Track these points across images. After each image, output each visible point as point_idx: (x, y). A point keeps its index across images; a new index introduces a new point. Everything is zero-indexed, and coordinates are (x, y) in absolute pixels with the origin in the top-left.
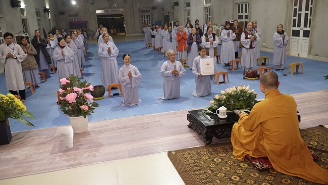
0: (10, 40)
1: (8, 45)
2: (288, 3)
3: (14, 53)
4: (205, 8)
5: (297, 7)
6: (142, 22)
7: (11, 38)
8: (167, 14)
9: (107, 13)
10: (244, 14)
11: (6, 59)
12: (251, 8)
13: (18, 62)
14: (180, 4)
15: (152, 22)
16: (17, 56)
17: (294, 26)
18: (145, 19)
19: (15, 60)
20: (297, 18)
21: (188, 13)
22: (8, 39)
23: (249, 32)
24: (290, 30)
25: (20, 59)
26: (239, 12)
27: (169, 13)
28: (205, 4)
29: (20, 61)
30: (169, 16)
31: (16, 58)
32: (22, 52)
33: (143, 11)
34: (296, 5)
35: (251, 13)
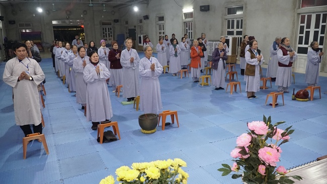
0: (22, 53)
1: (20, 61)
2: (294, 20)
3: (30, 73)
4: (185, 22)
5: (305, 25)
6: (103, 35)
7: (23, 51)
8: (133, 28)
9: (64, 25)
10: (235, 30)
11: (18, 81)
12: (245, 24)
13: (34, 84)
14: (150, 17)
15: (114, 35)
16: (33, 76)
17: (300, 43)
18: (106, 32)
19: (30, 83)
20: (304, 35)
21: (161, 27)
22: (20, 51)
23: (287, 48)
24: (295, 47)
25: (38, 80)
26: (229, 28)
27: (135, 27)
28: (184, 18)
29: (38, 83)
30: (135, 30)
31: (32, 80)
32: (40, 70)
33: (104, 24)
34: (303, 22)
35: (245, 29)
